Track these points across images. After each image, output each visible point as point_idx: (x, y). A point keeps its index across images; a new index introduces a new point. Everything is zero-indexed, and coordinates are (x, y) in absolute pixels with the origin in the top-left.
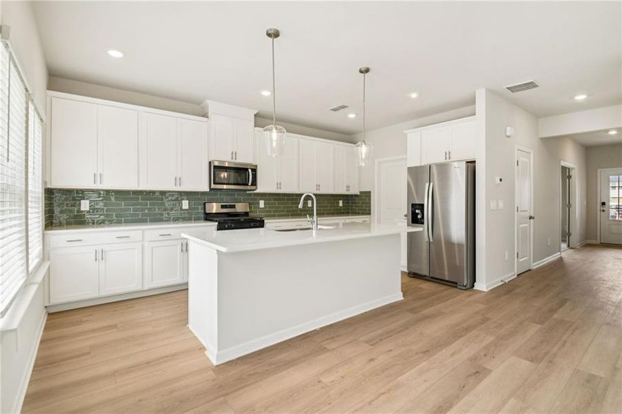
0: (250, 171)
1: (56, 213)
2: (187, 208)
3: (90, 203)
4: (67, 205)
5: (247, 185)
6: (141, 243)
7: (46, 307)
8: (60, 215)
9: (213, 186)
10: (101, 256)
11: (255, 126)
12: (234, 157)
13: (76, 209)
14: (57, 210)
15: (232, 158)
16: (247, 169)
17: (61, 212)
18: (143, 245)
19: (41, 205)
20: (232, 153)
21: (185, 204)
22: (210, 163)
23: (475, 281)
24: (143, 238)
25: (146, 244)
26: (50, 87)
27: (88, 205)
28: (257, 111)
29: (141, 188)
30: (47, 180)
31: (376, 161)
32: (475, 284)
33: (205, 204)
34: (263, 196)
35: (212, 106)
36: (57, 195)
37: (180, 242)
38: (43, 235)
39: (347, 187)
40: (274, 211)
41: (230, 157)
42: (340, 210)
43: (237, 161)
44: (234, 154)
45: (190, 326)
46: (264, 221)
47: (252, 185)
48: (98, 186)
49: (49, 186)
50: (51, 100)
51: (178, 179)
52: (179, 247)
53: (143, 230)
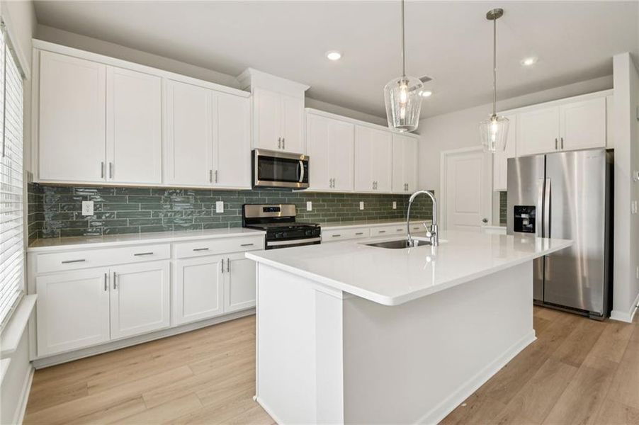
0: (301, 163)
1: (47, 219)
2: (223, 212)
3: (95, 205)
4: (62, 208)
5: (298, 182)
6: (169, 261)
7: (31, 362)
8: (52, 222)
9: (257, 183)
10: (112, 282)
11: (306, 106)
12: (281, 146)
13: (75, 213)
14: (48, 215)
15: (279, 147)
16: (297, 161)
17: (55, 218)
18: (170, 263)
19: (21, 207)
20: (280, 140)
21: (220, 207)
22: (253, 152)
23: (612, 309)
24: (171, 255)
25: (175, 263)
26: (37, 34)
27: (92, 208)
28: (309, 87)
29: (166, 184)
30: (33, 172)
31: (442, 154)
32: (612, 312)
33: (243, 207)
34: (311, 196)
35: (255, 76)
36: (48, 193)
37: (219, 259)
38: (26, 254)
39: (405, 185)
40: (323, 216)
41: (277, 145)
42: (394, 213)
43: (285, 151)
44: (282, 142)
45: (259, 398)
46: (320, 228)
47: (303, 182)
48: (108, 182)
49: (35, 180)
50: (40, 53)
51: (214, 172)
52: (219, 266)
53: (171, 243)
